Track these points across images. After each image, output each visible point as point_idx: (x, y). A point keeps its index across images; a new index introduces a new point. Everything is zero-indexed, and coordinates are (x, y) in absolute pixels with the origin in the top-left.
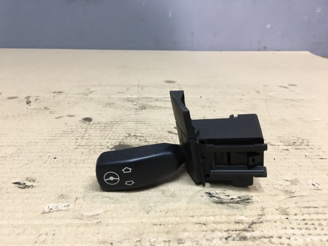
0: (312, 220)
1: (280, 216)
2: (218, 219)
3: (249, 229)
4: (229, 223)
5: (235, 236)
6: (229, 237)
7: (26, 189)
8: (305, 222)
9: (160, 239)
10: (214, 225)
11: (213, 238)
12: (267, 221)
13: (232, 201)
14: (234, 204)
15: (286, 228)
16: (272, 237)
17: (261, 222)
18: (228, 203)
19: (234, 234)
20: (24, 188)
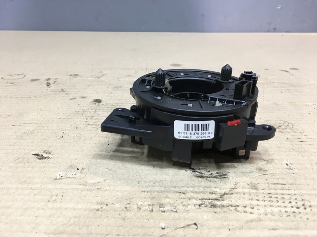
0: (277, 194)
1: (249, 190)
2: (196, 189)
3: (221, 199)
4: (204, 193)
5: (207, 204)
6: (202, 204)
7: (43, 160)
8: (271, 195)
9: (146, 203)
10: (192, 195)
11: (189, 205)
12: (237, 193)
13: (210, 176)
14: (212, 179)
15: (252, 200)
16: (238, 206)
17: (232, 194)
18: (207, 177)
19: (207, 202)
20: (42, 159)
